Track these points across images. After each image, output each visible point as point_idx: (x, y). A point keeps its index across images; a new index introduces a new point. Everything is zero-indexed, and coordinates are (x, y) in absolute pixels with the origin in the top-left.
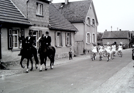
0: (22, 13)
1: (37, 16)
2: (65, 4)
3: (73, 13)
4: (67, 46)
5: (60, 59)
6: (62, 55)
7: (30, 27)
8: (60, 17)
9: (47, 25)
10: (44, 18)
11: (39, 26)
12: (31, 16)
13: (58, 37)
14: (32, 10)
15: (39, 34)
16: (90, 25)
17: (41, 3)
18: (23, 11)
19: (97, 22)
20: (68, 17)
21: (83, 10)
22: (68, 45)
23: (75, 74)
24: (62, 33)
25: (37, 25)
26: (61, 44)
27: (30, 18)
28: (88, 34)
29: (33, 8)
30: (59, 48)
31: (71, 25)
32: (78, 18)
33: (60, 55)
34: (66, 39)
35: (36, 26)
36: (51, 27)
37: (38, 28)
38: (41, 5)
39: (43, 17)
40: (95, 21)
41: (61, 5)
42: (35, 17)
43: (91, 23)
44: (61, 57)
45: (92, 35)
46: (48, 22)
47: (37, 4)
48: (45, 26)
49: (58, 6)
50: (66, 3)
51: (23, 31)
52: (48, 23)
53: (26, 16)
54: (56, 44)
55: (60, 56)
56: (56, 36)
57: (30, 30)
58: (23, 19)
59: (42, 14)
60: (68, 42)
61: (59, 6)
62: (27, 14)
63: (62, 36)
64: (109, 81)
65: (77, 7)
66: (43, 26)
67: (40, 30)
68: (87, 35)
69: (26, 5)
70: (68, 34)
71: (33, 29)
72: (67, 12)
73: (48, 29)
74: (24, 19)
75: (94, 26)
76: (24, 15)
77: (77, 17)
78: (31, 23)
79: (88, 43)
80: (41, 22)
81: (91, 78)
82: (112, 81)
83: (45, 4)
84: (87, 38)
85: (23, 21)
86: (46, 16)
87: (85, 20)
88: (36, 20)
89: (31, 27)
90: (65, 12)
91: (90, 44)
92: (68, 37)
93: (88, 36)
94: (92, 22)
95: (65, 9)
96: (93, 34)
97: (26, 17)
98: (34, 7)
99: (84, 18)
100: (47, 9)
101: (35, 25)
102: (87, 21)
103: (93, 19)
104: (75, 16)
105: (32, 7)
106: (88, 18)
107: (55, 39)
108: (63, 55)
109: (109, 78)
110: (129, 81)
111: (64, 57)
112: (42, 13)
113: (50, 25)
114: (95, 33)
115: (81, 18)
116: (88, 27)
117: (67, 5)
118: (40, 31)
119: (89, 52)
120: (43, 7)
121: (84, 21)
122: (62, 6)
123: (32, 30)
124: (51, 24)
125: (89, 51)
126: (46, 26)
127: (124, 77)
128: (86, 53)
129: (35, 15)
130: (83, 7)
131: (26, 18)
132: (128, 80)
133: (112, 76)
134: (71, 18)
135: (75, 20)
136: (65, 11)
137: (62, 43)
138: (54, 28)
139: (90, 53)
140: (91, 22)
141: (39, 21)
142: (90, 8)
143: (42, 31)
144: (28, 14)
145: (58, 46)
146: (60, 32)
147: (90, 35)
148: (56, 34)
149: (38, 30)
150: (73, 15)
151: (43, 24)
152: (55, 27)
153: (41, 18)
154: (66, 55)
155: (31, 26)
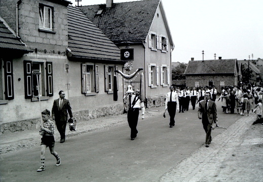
0: (7, 26)
1: (40, 31)
2: (107, 7)
3: (122, 24)
4: (107, 92)
5: (94, 118)
6: (97, 111)
7: (25, 55)
8: (94, 33)
9: (65, 50)
10: (56, 36)
11: (45, 52)
12: (28, 32)
13: (87, 75)
14: (29, 20)
15: (46, 68)
16: (157, 50)
17: (50, 5)
18: (11, 21)
19: (172, 44)
20: (111, 32)
21: (143, 20)
22: (110, 90)
23: (112, 155)
24: (96, 65)
25: (41, 51)
26: (95, 90)
27: (25, 36)
28: (152, 67)
29: (32, 15)
30: (91, 98)
31: (117, 49)
32: (131, 36)
33: (94, 111)
34: (105, 78)
35: (38, 52)
36: (73, 55)
37: (44, 56)
38: (49, 10)
39: (54, 33)
40: (167, 41)
41: (99, 10)
42: (37, 33)
43: (160, 46)
44: (95, 116)
45: (162, 69)
46: (66, 44)
47: (41, 7)
48: (59, 53)
49: (93, 11)
50: (109, 6)
51: (9, 64)
52: (65, 46)
53: (17, 31)
54: (84, 89)
55: (93, 113)
56: (83, 73)
57: (25, 62)
58: (9, 38)
59: (51, 28)
60: (111, 83)
61: (95, 11)
62: (19, 28)
63: (96, 71)
64: (179, 168)
65: (129, 13)
66: (54, 52)
67: (48, 61)
68: (150, 69)
69: (17, 9)
70: (110, 68)
71: (31, 60)
72: (110, 24)
73: (65, 57)
74: (12, 38)
75: (166, 52)
76: (13, 29)
77: (130, 32)
78: (27, 47)
79: (152, 85)
80: (51, 44)
81: (143, 162)
82: (187, 167)
83: (60, 6)
84: (150, 75)
85: (9, 43)
86: (61, 31)
87: (146, 39)
88: (39, 40)
89: (27, 54)
90: (105, 23)
91: (156, 87)
92: (109, 74)
93: (152, 71)
94: (161, 44)
95: (105, 18)
96: (164, 68)
97: (17, 33)
98: (34, 13)
99: (143, 36)
100: (63, 16)
101: (36, 51)
102: (150, 42)
103: (163, 38)
104: (126, 30)
105: (29, 14)
106: (153, 35)
107: (82, 79)
108: (100, 110)
109: (182, 161)
110: (222, 168)
111: (102, 114)
112: (53, 25)
113: (70, 50)
114: (167, 65)
115: (138, 35)
116: (153, 54)
117: (111, 8)
118: (47, 63)
119: (156, 103)
120: (55, 13)
121: (143, 41)
122: (100, 12)
123: (30, 62)
124: (73, 49)
125: (154, 102)
126: (61, 52)
127: (214, 158)
128: (148, 105)
129: (37, 29)
130: (143, 13)
131: (15, 35)
132: (219, 165)
133: (190, 155)
134: (117, 36)
135: (125, 39)
136: (107, 22)
137: (97, 86)
138: (78, 57)
139: (156, 105)
140: (158, 43)
141: (45, 43)
142: (156, 14)
143: (51, 63)
144: (21, 29)
145: (89, 92)
146: (93, 64)
147: (158, 69)
148: (84, 68)
149: (44, 61)
150: (121, 29)
151: (53, 48)
152: (81, 54)
153: (49, 36)
154: (105, 110)
155: (27, 52)
